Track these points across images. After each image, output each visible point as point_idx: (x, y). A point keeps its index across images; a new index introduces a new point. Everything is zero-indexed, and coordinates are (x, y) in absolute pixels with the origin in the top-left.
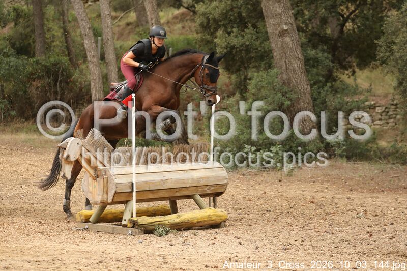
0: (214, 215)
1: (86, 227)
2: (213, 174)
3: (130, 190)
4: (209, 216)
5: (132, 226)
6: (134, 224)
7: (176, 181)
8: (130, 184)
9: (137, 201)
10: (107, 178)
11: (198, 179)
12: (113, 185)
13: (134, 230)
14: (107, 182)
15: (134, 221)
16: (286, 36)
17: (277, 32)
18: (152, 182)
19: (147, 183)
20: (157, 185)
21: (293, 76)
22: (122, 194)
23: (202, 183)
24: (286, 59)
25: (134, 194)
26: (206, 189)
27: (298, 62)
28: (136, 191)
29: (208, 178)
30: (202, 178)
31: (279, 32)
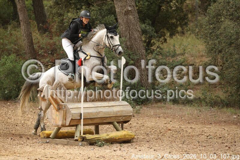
0: (127, 134)
1: (48, 141)
2: (125, 109)
3: (79, 118)
4: (125, 135)
5: (82, 140)
6: (84, 139)
7: (105, 113)
8: (80, 114)
9: (84, 125)
10: (66, 110)
11: (116, 112)
12: (70, 115)
13: (83, 142)
14: (66, 113)
15: (83, 137)
16: (130, 15)
17: (124, 11)
18: (91, 113)
19: (89, 113)
20: (94, 115)
21: (134, 43)
22: (75, 120)
23: (119, 114)
24: (129, 31)
25: (82, 120)
26: (120, 118)
27: (138, 33)
28: (83, 119)
29: (122, 111)
30: (118, 111)
31: (125, 11)
